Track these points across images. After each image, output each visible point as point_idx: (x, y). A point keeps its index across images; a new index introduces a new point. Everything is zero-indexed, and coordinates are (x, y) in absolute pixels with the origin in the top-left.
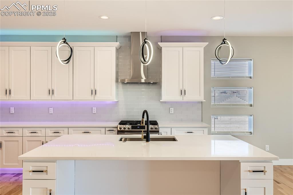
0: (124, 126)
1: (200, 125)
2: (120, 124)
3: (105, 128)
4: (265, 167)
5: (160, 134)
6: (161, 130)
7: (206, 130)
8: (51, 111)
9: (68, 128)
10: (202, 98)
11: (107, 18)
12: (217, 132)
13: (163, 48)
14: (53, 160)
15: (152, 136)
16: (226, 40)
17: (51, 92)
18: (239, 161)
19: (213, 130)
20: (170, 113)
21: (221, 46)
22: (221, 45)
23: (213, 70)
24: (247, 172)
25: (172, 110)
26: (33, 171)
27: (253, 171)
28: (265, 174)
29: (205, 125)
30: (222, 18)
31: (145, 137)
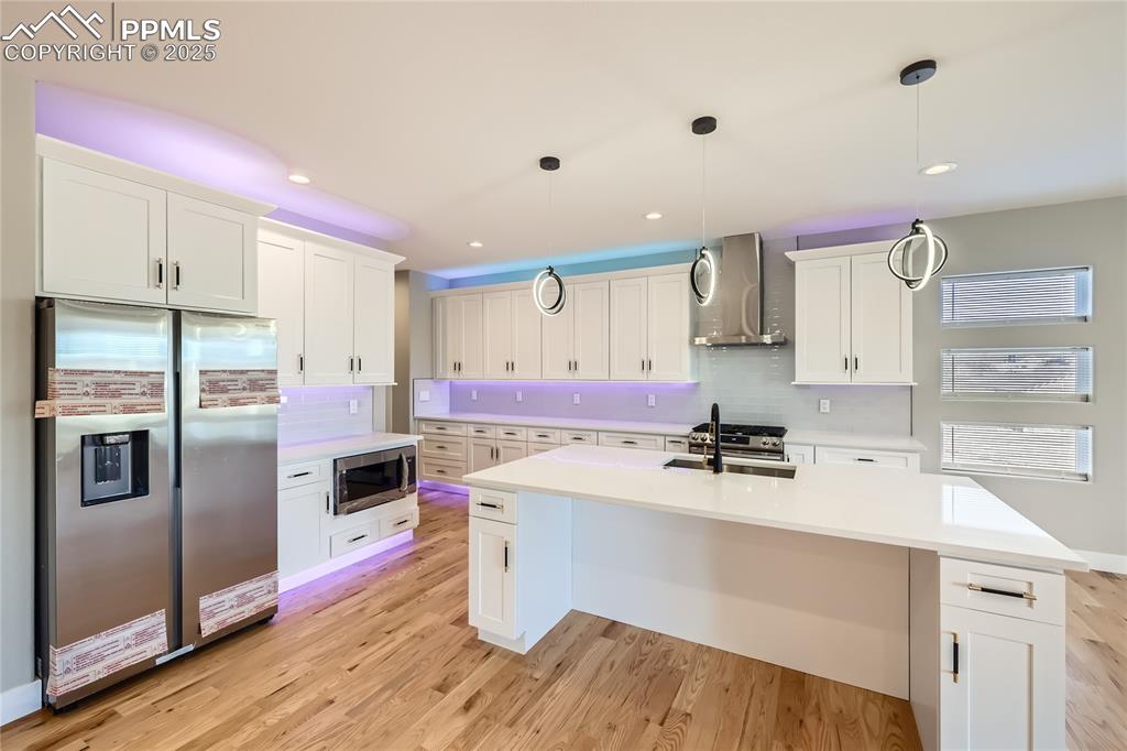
0: (703, 435)
1: (905, 443)
2: (696, 430)
3: (665, 436)
4: (1031, 584)
5: (786, 459)
6: (788, 450)
7: (915, 460)
8: (577, 399)
9: (598, 431)
10: (908, 379)
11: (659, 216)
12: (963, 465)
13: (797, 265)
14: (511, 489)
15: (726, 460)
16: (922, 222)
17: (573, 366)
18: (936, 552)
19: (946, 459)
20: (822, 410)
21: (911, 241)
22: (910, 238)
23: (947, 306)
24: (960, 588)
25: (826, 405)
26: (482, 504)
27: (983, 590)
28: (1031, 605)
29: (917, 444)
30: (955, 166)
31: (710, 462)
